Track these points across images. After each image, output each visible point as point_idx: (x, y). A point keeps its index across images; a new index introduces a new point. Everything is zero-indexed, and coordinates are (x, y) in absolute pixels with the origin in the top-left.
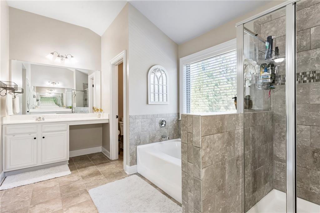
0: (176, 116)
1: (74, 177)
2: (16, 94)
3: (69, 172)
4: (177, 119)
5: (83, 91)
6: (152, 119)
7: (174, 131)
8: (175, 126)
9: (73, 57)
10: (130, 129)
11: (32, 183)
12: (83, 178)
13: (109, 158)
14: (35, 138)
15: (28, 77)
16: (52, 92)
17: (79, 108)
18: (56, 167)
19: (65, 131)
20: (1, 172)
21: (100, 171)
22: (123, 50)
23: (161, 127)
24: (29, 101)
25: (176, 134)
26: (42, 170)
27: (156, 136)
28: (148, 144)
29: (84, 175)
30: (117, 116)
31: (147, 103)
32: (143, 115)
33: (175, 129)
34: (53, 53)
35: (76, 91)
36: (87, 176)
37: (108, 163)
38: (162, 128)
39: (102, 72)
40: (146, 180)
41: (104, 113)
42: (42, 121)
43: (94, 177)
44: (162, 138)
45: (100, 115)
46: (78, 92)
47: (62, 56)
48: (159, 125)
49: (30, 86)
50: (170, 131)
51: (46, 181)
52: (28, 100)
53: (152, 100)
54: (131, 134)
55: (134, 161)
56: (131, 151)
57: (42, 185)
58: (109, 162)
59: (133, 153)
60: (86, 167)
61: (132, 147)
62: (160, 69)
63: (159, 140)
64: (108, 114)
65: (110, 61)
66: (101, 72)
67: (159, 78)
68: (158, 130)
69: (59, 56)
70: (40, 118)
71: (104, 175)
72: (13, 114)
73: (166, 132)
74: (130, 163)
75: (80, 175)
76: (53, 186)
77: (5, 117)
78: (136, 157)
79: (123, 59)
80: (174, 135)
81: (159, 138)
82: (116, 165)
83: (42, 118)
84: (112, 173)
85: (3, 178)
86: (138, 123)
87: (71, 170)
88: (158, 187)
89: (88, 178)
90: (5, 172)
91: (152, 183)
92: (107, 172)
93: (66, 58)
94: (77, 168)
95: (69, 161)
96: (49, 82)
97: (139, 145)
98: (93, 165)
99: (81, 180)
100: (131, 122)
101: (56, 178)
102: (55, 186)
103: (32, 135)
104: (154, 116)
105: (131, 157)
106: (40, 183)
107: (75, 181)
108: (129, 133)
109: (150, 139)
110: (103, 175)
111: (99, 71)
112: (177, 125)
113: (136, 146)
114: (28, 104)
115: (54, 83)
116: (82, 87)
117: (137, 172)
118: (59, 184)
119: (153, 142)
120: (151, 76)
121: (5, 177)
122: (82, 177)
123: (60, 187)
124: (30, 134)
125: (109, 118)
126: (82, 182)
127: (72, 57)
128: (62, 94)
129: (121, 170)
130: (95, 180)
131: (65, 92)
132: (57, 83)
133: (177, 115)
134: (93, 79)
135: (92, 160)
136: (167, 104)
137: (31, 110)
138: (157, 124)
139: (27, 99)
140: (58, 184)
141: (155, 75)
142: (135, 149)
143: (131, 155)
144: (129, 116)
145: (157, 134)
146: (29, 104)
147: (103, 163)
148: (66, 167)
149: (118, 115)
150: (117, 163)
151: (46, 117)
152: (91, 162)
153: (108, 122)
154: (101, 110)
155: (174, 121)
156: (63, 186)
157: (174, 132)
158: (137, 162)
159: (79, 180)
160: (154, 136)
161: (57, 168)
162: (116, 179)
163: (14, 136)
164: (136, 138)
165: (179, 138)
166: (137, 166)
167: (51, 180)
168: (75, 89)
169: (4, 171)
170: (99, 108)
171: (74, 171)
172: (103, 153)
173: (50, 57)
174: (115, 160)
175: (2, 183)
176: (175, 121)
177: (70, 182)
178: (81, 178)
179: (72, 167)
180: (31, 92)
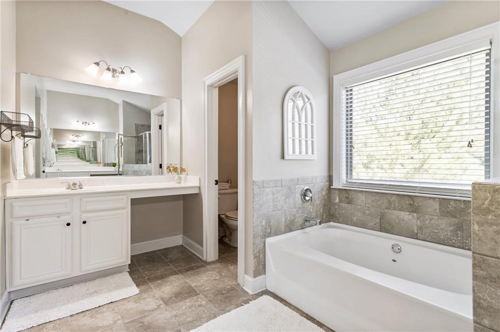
0: (327, 182)
1: (147, 300)
2: (27, 139)
3: (134, 290)
4: (328, 186)
5: (135, 137)
6: (289, 188)
7: (324, 208)
8: (325, 200)
9: (134, 72)
10: (254, 208)
11: (67, 315)
12: (167, 302)
13: (201, 257)
14: (68, 224)
15: (44, 111)
16: (80, 139)
17: (131, 165)
18: (107, 278)
19: (124, 208)
20: (2, 294)
21: (193, 285)
22: (240, 55)
23: (304, 202)
24: (46, 153)
25: (326, 214)
26: (82, 284)
27: (295, 218)
28: (283, 234)
29: (167, 296)
30: (217, 181)
31: (283, 157)
32: (276, 181)
33: (325, 205)
34: (97, 64)
35: (124, 137)
36: (172, 297)
37: (203, 269)
38: (305, 204)
39: (183, 102)
40: (291, 307)
41: (187, 175)
42: (79, 191)
43: (186, 301)
44: (305, 223)
45: (180, 178)
46: (126, 139)
47: (114, 71)
48: (300, 198)
49: (46, 126)
50: (318, 210)
51: (94, 311)
52: (44, 151)
53: (291, 152)
54: (256, 216)
55: (260, 269)
56: (256, 248)
57: (86, 321)
58: (203, 266)
59: (259, 252)
60: (163, 278)
61: (257, 242)
62: (304, 93)
63: (301, 225)
64: (198, 177)
65: (204, 79)
66: (181, 101)
67: (300, 108)
68: (300, 208)
69: (108, 69)
70: (74, 184)
71: (206, 296)
72: (25, 177)
73: (311, 210)
74: (254, 271)
75: (157, 296)
76: (112, 323)
77: (10, 182)
78: (263, 260)
79: (237, 72)
80: (323, 216)
81: (301, 223)
82: (218, 272)
83: (78, 185)
84: (218, 291)
85: (7, 302)
86: (267, 195)
87: (138, 285)
88: (324, 325)
89: (176, 302)
90: (10, 292)
91: (307, 314)
92: (208, 288)
93: (122, 72)
94: (148, 279)
95: (129, 265)
96: (78, 121)
97: (269, 236)
98: (176, 273)
99: (162, 306)
100: (256, 193)
101: (112, 302)
102: (115, 322)
103: (62, 218)
104: (292, 182)
105: (256, 260)
106: (82, 315)
107: (153, 310)
108: (253, 215)
109: (287, 226)
110: (201, 296)
111: (178, 99)
112: (328, 197)
113: (264, 240)
114: (43, 158)
115: (86, 123)
116: (135, 131)
117: (265, 289)
118: (122, 317)
119: (291, 230)
120: (289, 105)
121: (10, 301)
122: (162, 299)
123: (125, 324)
124: (58, 215)
125: (200, 184)
126: (167, 313)
127: (132, 71)
128: (95, 143)
129: (234, 283)
130: (190, 307)
131: (102, 140)
132: (91, 123)
133: (327, 179)
134: (162, 115)
135: (170, 262)
136: (313, 160)
137: (47, 170)
138: (297, 196)
139: (43, 149)
140: (120, 317)
141: (296, 104)
142: (262, 244)
143: (255, 257)
144: (253, 181)
145: (297, 215)
146: (45, 158)
147: (192, 269)
148: (126, 277)
149: (217, 179)
150: (218, 268)
151: (85, 182)
152: (169, 265)
153: (198, 192)
154: (182, 170)
155: (323, 189)
156: (131, 322)
157: (323, 211)
158: (265, 268)
159: (159, 307)
160: (293, 218)
161: (109, 279)
162: (231, 304)
163: (27, 220)
164: (263, 224)
165: (329, 221)
166: (265, 278)
167: (104, 309)
168: (122, 134)
169: (8, 290)
170: (178, 166)
171: (143, 287)
172: (186, 248)
173: (93, 70)
174: (213, 262)
175: (6, 316)
176: (325, 190)
177: (144, 313)
178: (161, 302)
179: (137, 276)
180: (48, 138)
